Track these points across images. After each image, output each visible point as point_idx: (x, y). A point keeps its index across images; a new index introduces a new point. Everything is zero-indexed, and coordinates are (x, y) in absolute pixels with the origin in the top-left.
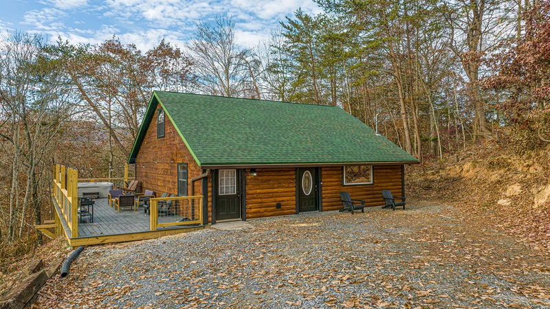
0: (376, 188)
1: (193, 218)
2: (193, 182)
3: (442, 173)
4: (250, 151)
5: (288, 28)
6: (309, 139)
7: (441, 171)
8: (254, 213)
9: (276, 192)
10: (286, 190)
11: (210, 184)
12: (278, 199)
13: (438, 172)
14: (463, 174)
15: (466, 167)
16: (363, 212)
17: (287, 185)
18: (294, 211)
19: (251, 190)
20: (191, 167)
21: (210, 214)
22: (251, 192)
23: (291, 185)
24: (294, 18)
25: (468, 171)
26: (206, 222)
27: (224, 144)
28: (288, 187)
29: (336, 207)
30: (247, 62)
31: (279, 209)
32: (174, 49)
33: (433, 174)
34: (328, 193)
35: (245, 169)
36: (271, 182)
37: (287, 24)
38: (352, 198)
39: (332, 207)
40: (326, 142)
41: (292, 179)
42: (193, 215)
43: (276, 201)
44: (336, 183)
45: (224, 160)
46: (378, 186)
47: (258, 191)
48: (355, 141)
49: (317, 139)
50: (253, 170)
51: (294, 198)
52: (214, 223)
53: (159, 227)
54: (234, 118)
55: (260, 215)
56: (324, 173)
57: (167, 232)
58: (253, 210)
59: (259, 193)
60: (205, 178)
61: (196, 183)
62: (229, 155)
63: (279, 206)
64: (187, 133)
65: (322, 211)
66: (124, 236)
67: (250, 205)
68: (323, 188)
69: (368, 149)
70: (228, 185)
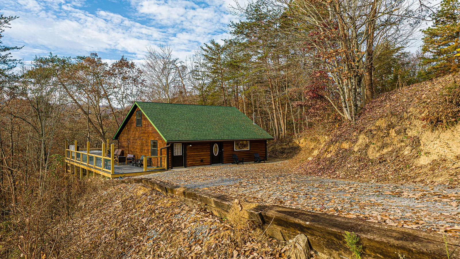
0: (251, 152)
1: (161, 166)
2: (161, 149)
3: (291, 144)
4: (188, 134)
5: (206, 50)
6: (217, 128)
7: (290, 143)
8: (190, 164)
9: (201, 154)
10: (205, 153)
11: (170, 150)
12: (202, 158)
13: (288, 144)
14: (300, 145)
15: (301, 141)
16: (243, 164)
17: (206, 151)
18: (209, 163)
19: (189, 153)
20: (160, 142)
21: (170, 164)
22: (189, 154)
23: (208, 151)
24: (210, 45)
25: (302, 143)
26: (168, 168)
27: (176, 131)
28: (206, 152)
29: (230, 162)
30: (177, 67)
31: (202, 163)
32: (130, 62)
33: (286, 145)
34: (226, 155)
35: (186, 143)
36: (198, 149)
37: (205, 48)
38: (238, 157)
39: (228, 162)
40: (226, 128)
41: (208, 148)
42: (161, 165)
43: (200, 159)
44: (230, 150)
45: (177, 139)
46: (252, 151)
47: (192, 154)
48: (241, 128)
49: (221, 127)
50: (190, 144)
51: (209, 157)
52: (172, 168)
53: (148, 170)
54: (178, 116)
55: (193, 165)
56: (224, 144)
57: (151, 172)
58: (190, 163)
59: (193, 155)
60: (168, 148)
61: (162, 150)
62: (179, 136)
63: (202, 161)
64: (157, 126)
65: (223, 163)
66: (133, 174)
67: (188, 160)
68: (224, 152)
69: (247, 132)
70: (178, 151)
